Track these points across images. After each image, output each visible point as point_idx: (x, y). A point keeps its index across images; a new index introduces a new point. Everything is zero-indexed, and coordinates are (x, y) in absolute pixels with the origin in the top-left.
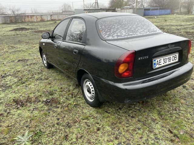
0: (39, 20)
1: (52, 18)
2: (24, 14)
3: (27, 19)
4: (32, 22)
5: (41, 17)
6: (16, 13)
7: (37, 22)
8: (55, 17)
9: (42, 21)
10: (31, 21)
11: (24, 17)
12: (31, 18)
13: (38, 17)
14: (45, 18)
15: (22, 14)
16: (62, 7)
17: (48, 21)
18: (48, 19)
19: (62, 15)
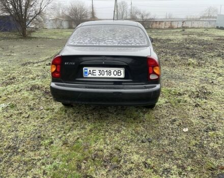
0: (167, 27)
1: (184, 25)
2: (152, 19)
3: (154, 26)
4: (159, 29)
5: (171, 24)
6: (145, 18)
7: (165, 29)
8: (189, 24)
9: (171, 28)
10: (158, 27)
11: (152, 23)
12: (159, 24)
13: (167, 23)
14: (175, 25)
15: (150, 19)
16: (205, 11)
17: (178, 28)
18: (179, 27)
19: (198, 22)
